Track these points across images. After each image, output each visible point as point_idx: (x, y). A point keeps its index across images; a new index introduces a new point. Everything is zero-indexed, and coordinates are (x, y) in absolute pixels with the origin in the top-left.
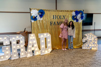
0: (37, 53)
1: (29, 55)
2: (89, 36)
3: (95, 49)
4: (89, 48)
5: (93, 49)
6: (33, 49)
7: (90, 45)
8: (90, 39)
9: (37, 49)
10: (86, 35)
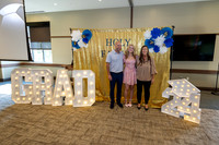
0: (71, 103)
1: (57, 103)
2: (179, 87)
3: (194, 120)
4: (177, 115)
5: (187, 118)
6: (63, 94)
7: (180, 109)
8: (181, 95)
9: (70, 95)
10: (172, 83)
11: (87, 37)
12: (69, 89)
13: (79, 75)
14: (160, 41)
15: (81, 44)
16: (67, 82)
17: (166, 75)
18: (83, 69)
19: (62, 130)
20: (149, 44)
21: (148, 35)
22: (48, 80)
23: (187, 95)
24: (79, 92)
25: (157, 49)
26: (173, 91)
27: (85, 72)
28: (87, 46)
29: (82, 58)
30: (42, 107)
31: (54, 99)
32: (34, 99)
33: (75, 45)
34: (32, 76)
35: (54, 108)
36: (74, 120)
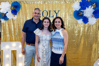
11: (15, 9)
13: (7, 47)
14: (89, 12)
15: (10, 15)
18: (11, 40)
20: (78, 15)
25: (86, 20)
27: (14, 44)
28: (15, 17)
29: (10, 30)
33: (4, 16)
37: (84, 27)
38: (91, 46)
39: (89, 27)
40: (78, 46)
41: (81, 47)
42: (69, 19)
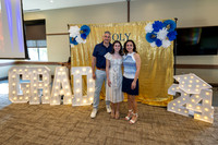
0: (69, 102)
1: (55, 103)
2: (187, 83)
4: (185, 114)
5: (197, 117)
6: (62, 92)
7: (189, 107)
8: (189, 91)
9: (69, 94)
10: (178, 78)
11: (85, 32)
12: (67, 87)
13: (78, 72)
14: (162, 34)
15: (79, 40)
16: (66, 80)
17: (170, 70)
18: (81, 65)
19: (63, 131)
20: (151, 37)
21: (149, 28)
22: (45, 78)
23: (197, 91)
24: (78, 90)
25: (159, 43)
26: (180, 88)
27: (84, 69)
28: (85, 42)
29: (80, 54)
30: (40, 107)
31: (52, 98)
32: (31, 98)
33: (73, 41)
34: (29, 74)
35: (52, 108)
36: (75, 120)
37: (158, 51)
38: (165, 71)
39: (163, 50)
40: (151, 70)
41: (155, 70)
42: (140, 42)
